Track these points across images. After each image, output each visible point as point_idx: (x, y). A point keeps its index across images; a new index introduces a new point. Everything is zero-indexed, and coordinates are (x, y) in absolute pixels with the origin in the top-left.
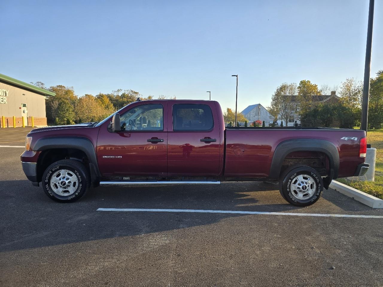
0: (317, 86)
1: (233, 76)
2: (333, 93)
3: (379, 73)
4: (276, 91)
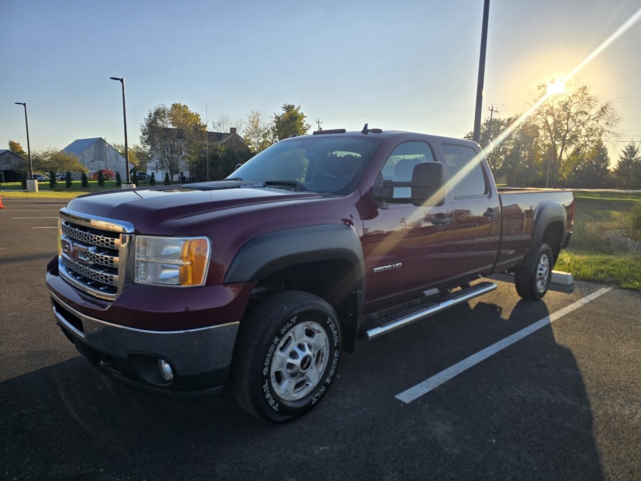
0: (199, 115)
1: (112, 78)
2: (233, 130)
3: (285, 108)
4: (147, 117)
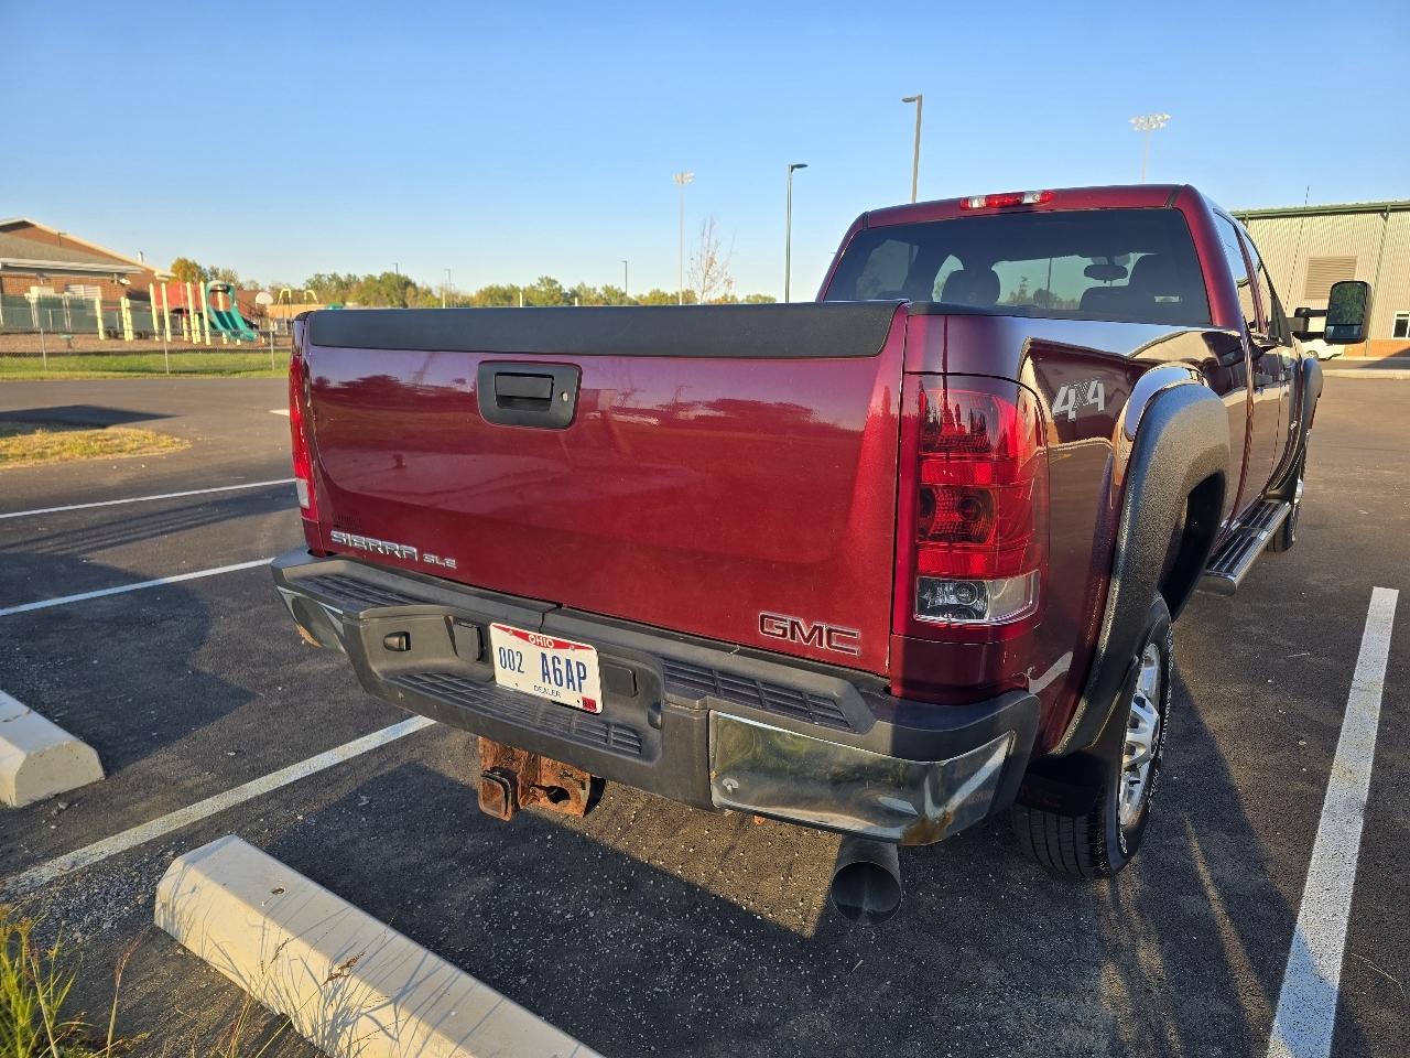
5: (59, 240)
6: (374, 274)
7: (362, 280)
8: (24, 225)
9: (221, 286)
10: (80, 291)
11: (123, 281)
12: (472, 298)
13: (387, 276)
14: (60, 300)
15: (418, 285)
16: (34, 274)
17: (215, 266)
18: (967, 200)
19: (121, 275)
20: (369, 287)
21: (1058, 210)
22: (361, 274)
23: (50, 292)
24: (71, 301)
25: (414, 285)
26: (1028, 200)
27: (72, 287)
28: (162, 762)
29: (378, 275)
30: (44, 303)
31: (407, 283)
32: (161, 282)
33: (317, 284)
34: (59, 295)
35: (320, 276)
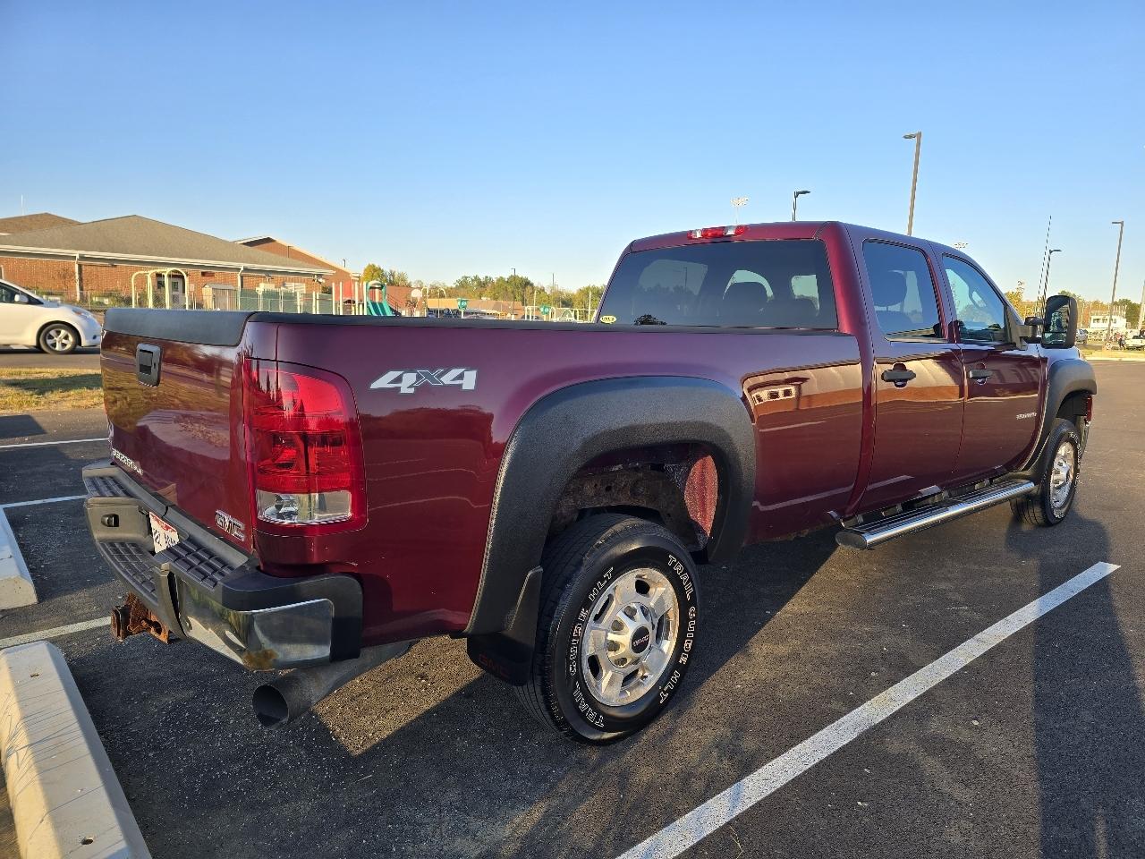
5: (289, 252)
6: (504, 277)
7: (495, 280)
8: (268, 240)
9: (378, 284)
10: (291, 287)
11: (321, 280)
12: (573, 295)
13: (514, 278)
14: (277, 293)
15: (535, 285)
16: (264, 275)
17: (393, 270)
18: (691, 232)
19: (320, 276)
20: (500, 286)
21: (747, 240)
22: (495, 276)
23: (271, 287)
24: (285, 293)
25: (532, 285)
26: (731, 232)
27: (288, 284)
28: (77, 599)
29: (506, 276)
30: (267, 294)
31: (527, 283)
32: (355, 281)
33: (463, 284)
34: (278, 290)
35: (466, 278)
